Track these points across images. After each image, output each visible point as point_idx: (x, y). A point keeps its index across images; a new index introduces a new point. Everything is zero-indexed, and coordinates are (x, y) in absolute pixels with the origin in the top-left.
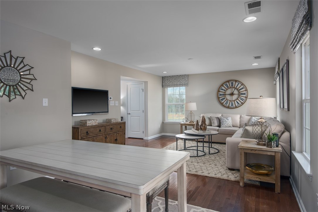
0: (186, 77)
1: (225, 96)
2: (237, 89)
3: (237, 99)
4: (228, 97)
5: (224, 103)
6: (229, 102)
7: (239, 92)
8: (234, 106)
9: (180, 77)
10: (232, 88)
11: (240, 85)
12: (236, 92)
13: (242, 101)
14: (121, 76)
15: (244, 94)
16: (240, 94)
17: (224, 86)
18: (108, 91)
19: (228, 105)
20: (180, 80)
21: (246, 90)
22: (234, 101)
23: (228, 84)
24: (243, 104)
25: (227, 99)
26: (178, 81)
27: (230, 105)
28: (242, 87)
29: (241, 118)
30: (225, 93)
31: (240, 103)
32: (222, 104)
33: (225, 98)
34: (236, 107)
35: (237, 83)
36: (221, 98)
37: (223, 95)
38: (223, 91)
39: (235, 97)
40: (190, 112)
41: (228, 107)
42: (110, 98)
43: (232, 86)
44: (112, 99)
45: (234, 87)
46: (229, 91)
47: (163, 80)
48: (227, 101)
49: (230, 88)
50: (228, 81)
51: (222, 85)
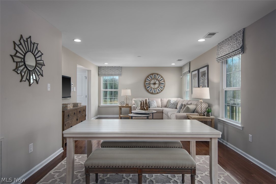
0: (120, 68)
1: (150, 85)
2: (158, 80)
3: (158, 87)
4: (152, 86)
5: (150, 90)
6: (153, 89)
7: (159, 82)
8: (156, 92)
9: (114, 68)
10: (155, 79)
11: (160, 77)
12: (157, 82)
13: (161, 89)
14: (77, 65)
15: (163, 84)
16: (160, 84)
17: (150, 77)
18: (71, 77)
19: (152, 91)
20: (114, 71)
21: (164, 81)
22: (156, 89)
23: (152, 76)
24: (162, 91)
25: (151, 87)
26: (113, 71)
27: (153, 92)
28: (161, 79)
29: (162, 101)
30: (150, 82)
31: (160, 90)
32: (148, 91)
33: (150, 86)
34: (157, 93)
35: (158, 76)
36: (147, 87)
37: (149, 84)
38: (149, 81)
39: (156, 86)
40: (126, 97)
41: (152, 93)
42: (72, 84)
43: (155, 77)
44: (73, 85)
45: (156, 79)
46: (153, 82)
47: (99, 70)
48: (152, 88)
49: (154, 79)
50: (152, 74)
51: (148, 77)
